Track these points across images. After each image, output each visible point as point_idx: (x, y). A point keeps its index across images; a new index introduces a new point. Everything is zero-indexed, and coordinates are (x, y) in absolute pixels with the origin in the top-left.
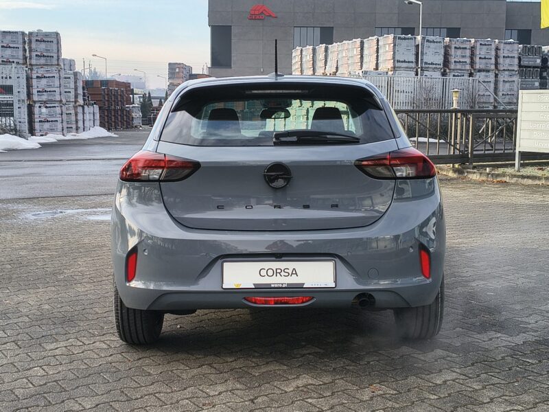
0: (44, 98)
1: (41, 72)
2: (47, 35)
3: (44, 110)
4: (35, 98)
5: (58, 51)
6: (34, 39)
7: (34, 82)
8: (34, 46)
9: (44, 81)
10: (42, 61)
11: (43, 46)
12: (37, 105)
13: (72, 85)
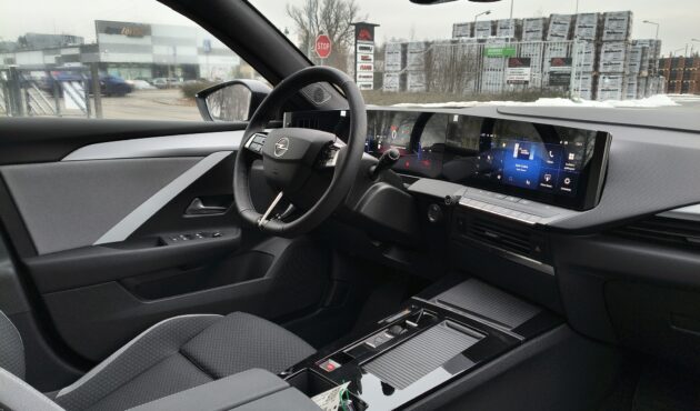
0: (609, 69)
1: (610, 46)
2: (619, 14)
3: (607, 80)
4: (601, 69)
5: (628, 27)
6: (607, 19)
7: (602, 56)
8: (606, 24)
9: (611, 55)
10: (612, 37)
11: (615, 24)
12: (601, 76)
13: (639, 59)
